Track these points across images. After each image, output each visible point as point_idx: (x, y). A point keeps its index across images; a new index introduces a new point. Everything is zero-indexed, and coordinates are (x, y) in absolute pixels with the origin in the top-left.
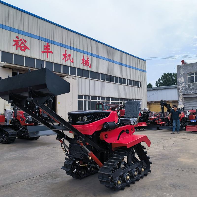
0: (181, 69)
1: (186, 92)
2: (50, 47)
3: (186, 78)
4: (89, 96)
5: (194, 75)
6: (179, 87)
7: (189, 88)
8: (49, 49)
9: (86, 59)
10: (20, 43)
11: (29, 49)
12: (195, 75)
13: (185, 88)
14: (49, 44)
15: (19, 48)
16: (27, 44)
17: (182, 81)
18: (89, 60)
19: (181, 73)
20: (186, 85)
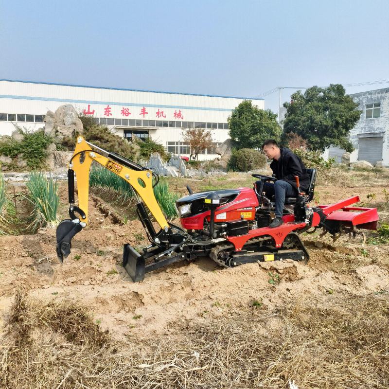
2: (146, 110)
9: (178, 113)
10: (125, 111)
11: (130, 114)
14: (145, 107)
15: (124, 115)
16: (129, 111)
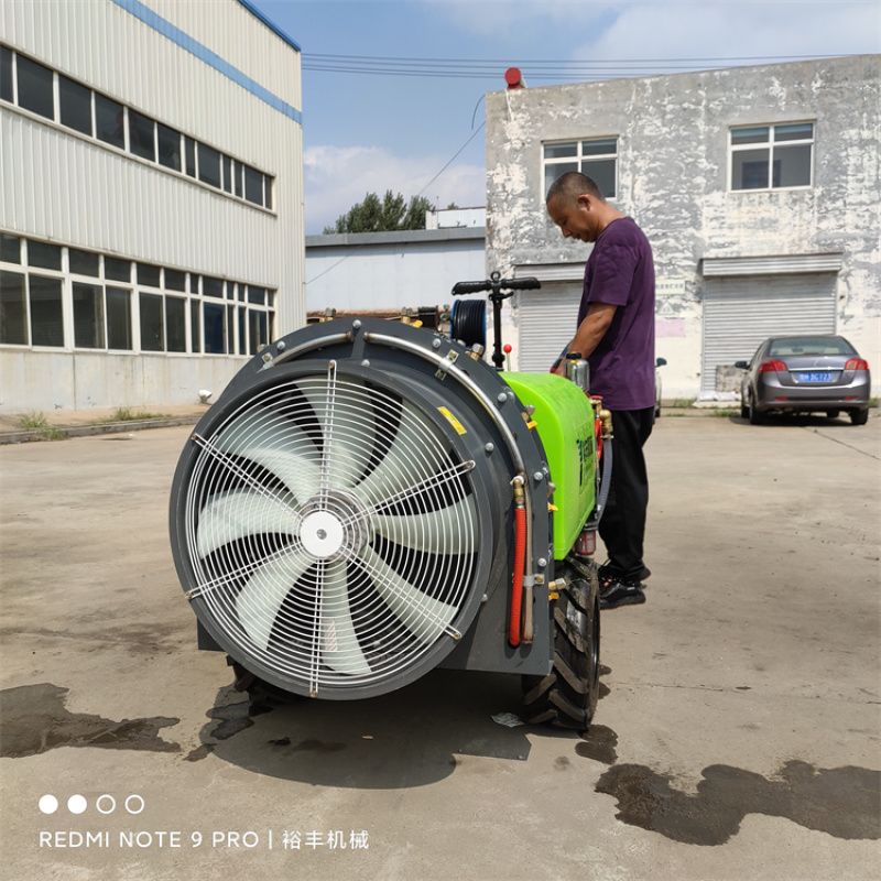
0: (512, 115)
1: (534, 251)
3: (539, 170)
5: (579, 159)
6: (496, 224)
7: (551, 230)
12: (584, 154)
13: (527, 228)
17: (516, 188)
19: (508, 141)
20: (535, 214)
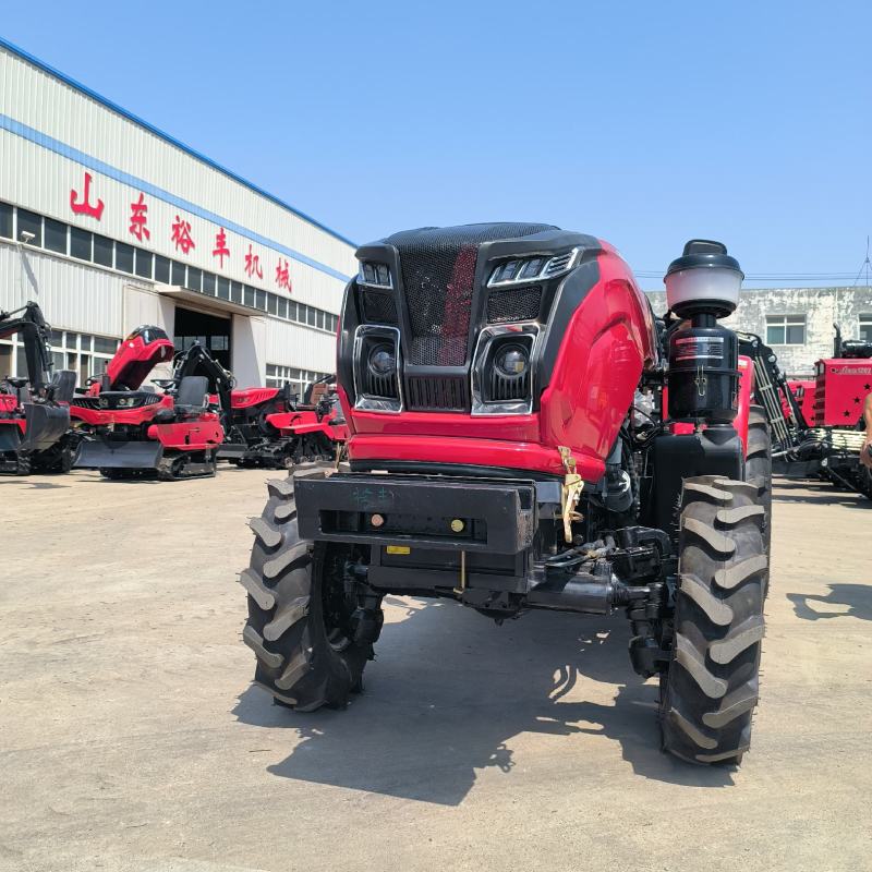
2: (226, 240)
4: (286, 368)
8: (224, 243)
9: (283, 268)
10: (181, 231)
11: (193, 245)
14: (226, 232)
15: (179, 246)
16: (191, 235)
18: (289, 269)
